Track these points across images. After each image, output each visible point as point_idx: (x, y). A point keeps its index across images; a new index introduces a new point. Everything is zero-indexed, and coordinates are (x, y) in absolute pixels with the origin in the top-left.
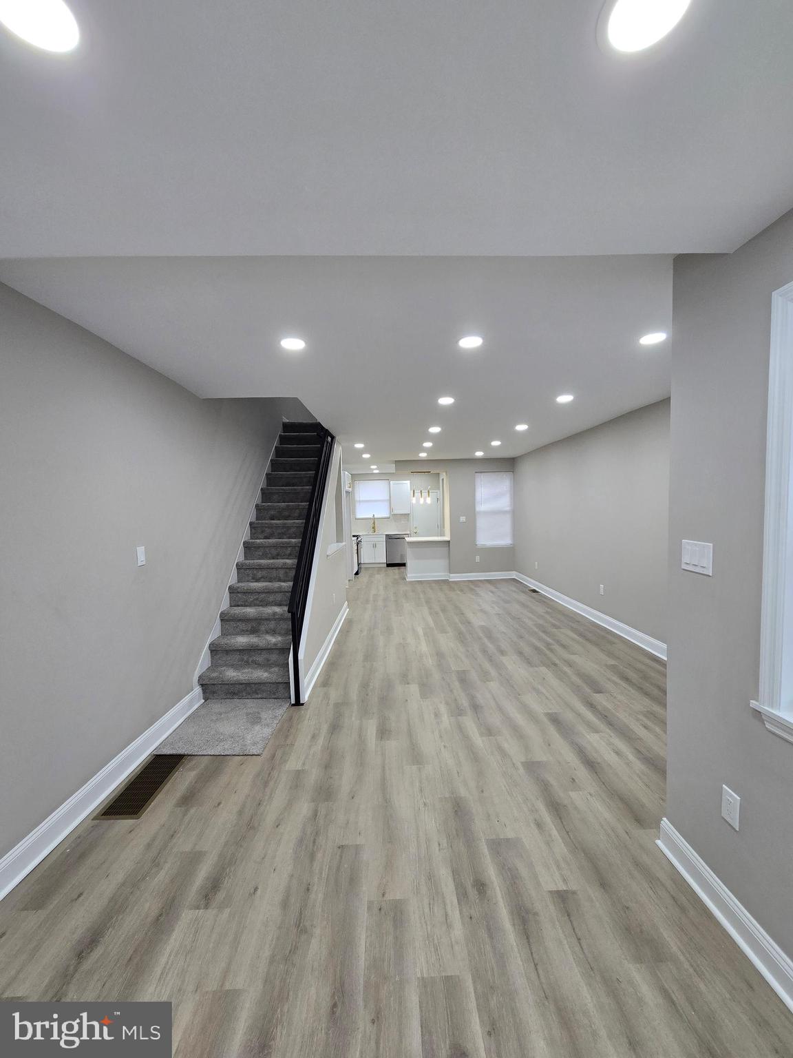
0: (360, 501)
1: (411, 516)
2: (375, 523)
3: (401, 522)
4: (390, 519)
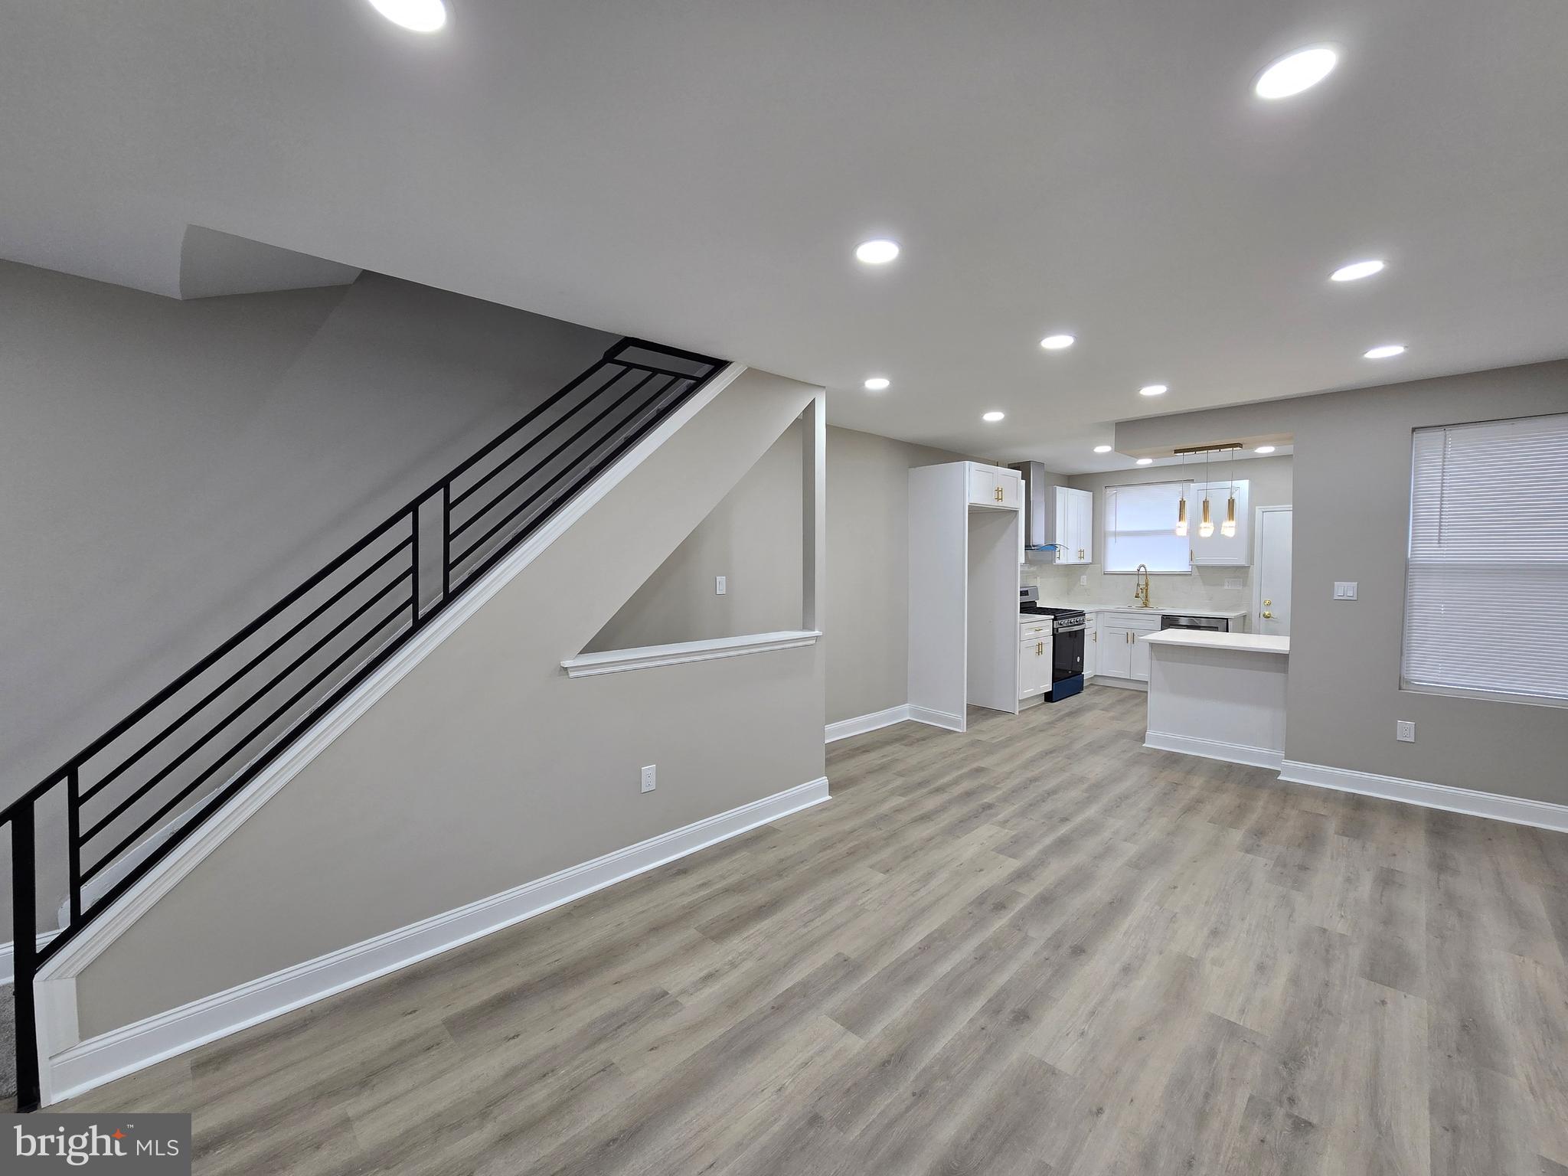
0: (1116, 534)
1: (1254, 571)
2: (1147, 585)
3: (1224, 585)
4: (1191, 577)
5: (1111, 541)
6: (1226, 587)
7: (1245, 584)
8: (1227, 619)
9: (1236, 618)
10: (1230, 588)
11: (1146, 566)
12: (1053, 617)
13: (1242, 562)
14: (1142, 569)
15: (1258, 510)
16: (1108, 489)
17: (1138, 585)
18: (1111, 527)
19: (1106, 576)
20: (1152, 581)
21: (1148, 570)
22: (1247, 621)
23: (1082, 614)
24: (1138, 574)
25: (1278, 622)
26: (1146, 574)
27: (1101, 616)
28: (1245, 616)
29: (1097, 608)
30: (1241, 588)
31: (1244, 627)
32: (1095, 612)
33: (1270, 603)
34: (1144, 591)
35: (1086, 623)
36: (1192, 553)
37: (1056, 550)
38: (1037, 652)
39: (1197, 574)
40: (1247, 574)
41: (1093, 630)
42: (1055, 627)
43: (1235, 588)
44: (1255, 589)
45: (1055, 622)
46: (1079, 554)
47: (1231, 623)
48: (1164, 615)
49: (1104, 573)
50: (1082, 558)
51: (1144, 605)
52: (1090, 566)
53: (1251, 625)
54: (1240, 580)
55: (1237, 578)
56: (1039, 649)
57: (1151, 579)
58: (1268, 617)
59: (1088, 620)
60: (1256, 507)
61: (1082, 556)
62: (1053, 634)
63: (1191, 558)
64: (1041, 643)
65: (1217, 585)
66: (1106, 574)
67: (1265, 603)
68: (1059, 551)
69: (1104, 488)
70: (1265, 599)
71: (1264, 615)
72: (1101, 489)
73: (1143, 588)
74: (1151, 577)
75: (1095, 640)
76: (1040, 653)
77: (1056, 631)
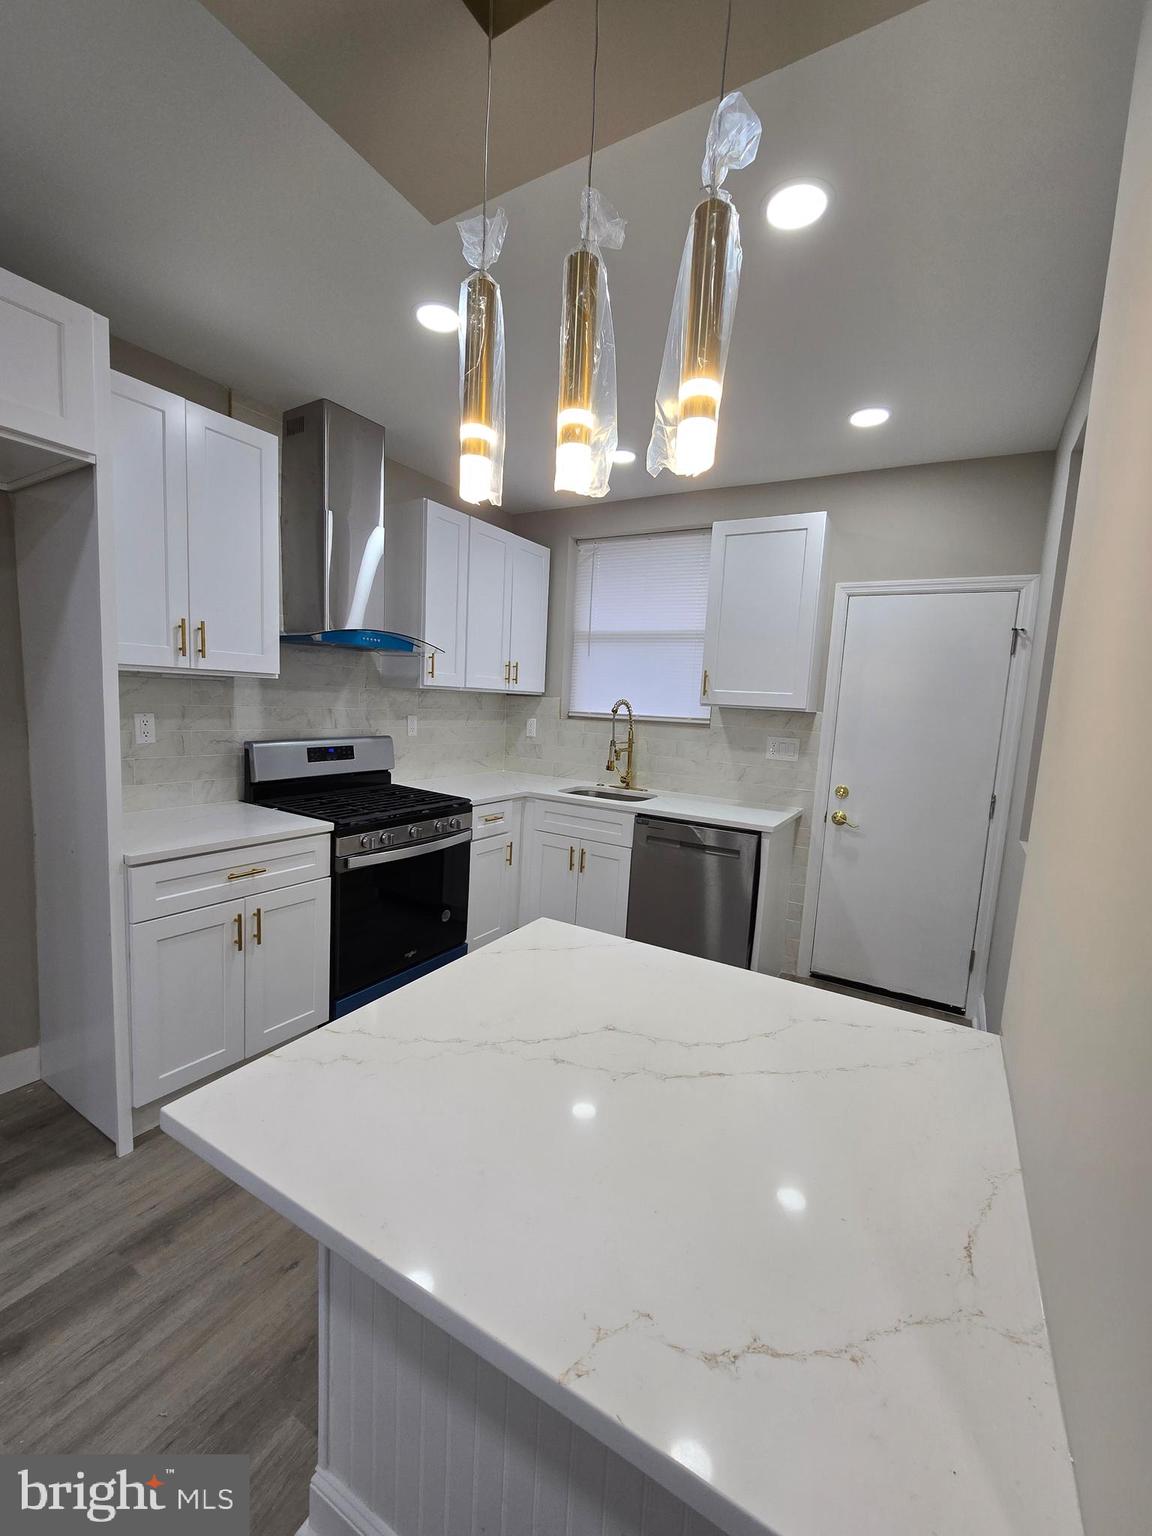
1: (824, 719)
2: (631, 742)
3: (765, 751)
4: (709, 731)
5: (581, 649)
6: (769, 755)
7: (803, 750)
8: (759, 834)
9: (781, 827)
10: (777, 757)
11: (630, 704)
12: (330, 826)
13: (802, 703)
14: (623, 710)
15: (840, 595)
16: (583, 547)
17: (613, 743)
18: (582, 626)
19: (570, 720)
20: (642, 737)
21: (634, 714)
22: (802, 830)
23: (465, 806)
24: (613, 719)
25: (857, 834)
26: (631, 721)
27: (528, 804)
28: (798, 820)
29: (523, 789)
30: (795, 758)
31: (795, 844)
32: (515, 799)
33: (846, 792)
34: (624, 755)
35: (478, 827)
36: (706, 677)
37: (419, 654)
38: (236, 942)
39: (718, 723)
40: (809, 726)
41: (506, 839)
42: (338, 854)
43: (786, 758)
44: (822, 760)
45: (338, 840)
46: (505, 670)
47: (766, 843)
48: (640, 815)
49: (564, 715)
50: (511, 681)
51: (624, 785)
52: (543, 699)
53: (809, 838)
54: (797, 741)
55: (791, 735)
56: (250, 929)
57: (638, 730)
58: (840, 822)
59: (486, 820)
60: (838, 585)
61: (512, 676)
62: (333, 874)
63: (705, 692)
64: (259, 910)
65: (753, 749)
66: (570, 717)
67: (837, 791)
68: (427, 656)
69: (577, 541)
70: (839, 782)
71: (834, 817)
72: (571, 542)
73: (622, 750)
74: (640, 726)
75: (510, 860)
76: (256, 939)
77: (346, 862)
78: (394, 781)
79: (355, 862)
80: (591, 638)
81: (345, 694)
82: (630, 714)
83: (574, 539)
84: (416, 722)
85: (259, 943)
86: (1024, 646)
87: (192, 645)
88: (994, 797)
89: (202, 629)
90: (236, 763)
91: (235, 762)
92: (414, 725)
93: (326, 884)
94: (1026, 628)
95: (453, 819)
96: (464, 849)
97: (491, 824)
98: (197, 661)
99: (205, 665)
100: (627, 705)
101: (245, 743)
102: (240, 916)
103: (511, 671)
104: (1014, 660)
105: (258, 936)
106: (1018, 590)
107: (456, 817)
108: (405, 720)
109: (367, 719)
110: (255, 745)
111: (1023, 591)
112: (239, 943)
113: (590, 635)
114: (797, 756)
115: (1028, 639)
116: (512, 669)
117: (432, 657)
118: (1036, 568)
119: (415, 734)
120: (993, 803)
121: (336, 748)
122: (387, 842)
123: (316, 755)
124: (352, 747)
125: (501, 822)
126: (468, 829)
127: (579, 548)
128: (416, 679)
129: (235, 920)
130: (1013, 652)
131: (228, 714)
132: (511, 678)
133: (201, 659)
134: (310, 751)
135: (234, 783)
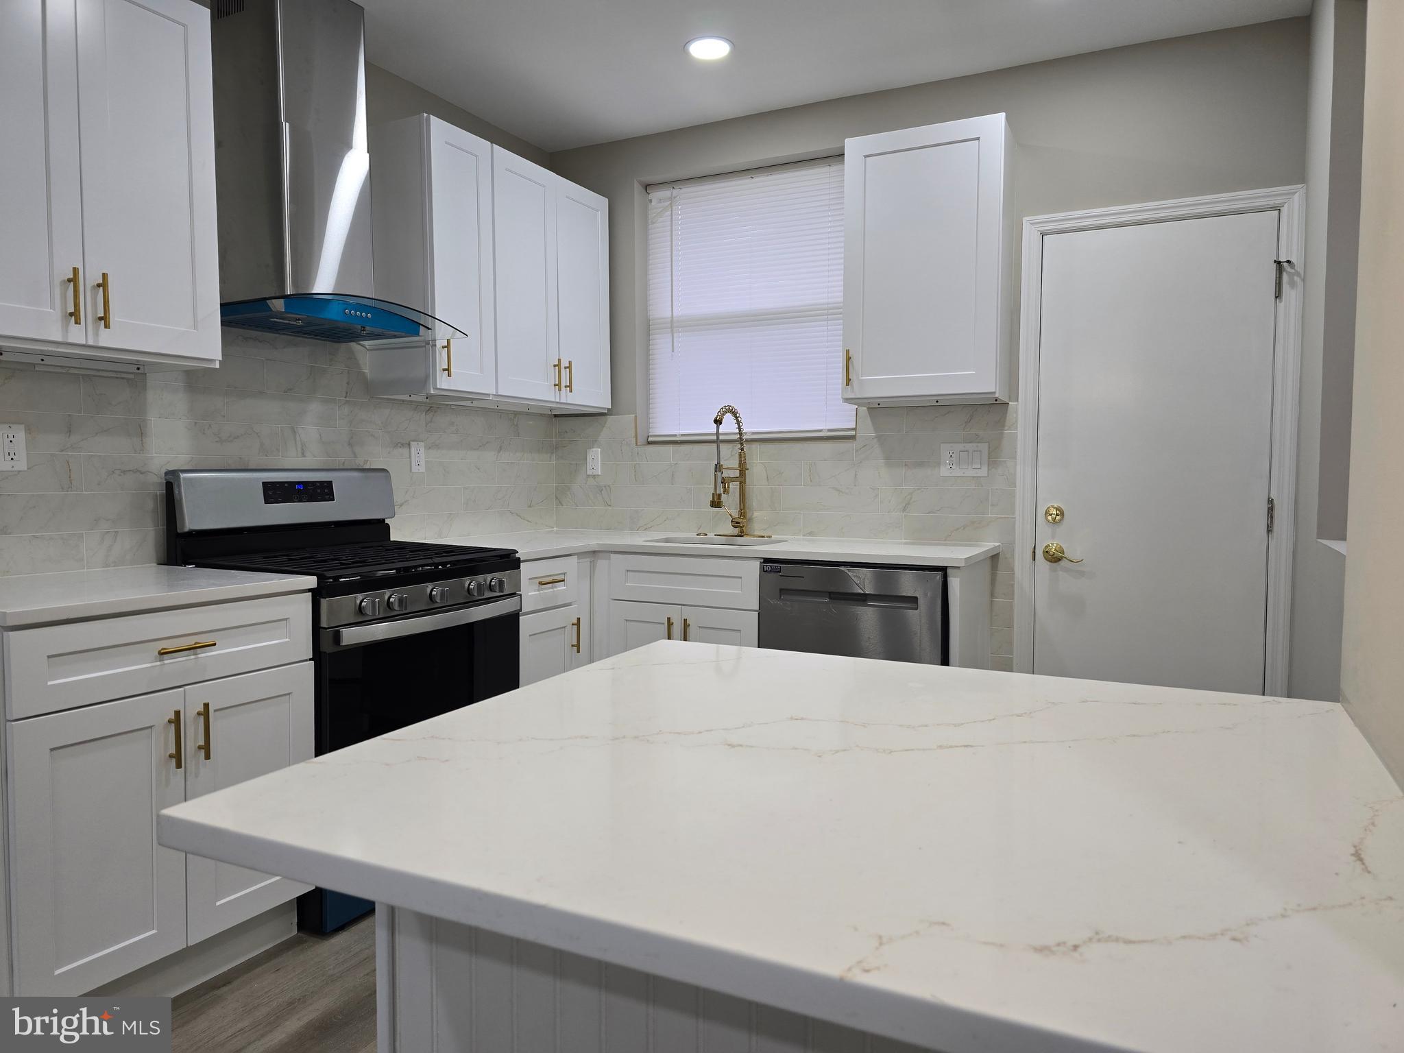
1: (1021, 410)
2: (743, 469)
3: (939, 464)
5: (661, 344)
6: (944, 471)
7: (993, 460)
8: (943, 570)
9: (972, 563)
10: (957, 472)
11: (741, 414)
12: (311, 581)
13: (994, 391)
14: (729, 425)
15: (1030, 234)
16: (657, 195)
17: (718, 468)
18: (661, 309)
19: (651, 448)
20: (757, 459)
21: (745, 429)
22: (1001, 573)
23: (507, 561)
25: (1082, 574)
26: (741, 439)
27: (602, 564)
28: (994, 559)
29: (592, 541)
30: (983, 471)
31: (992, 595)
32: (581, 555)
33: (1061, 513)
34: (734, 487)
35: (530, 595)
36: (848, 359)
37: (427, 343)
38: (171, 756)
39: (867, 431)
40: (1001, 423)
41: (570, 614)
42: (324, 624)
43: (970, 473)
44: (1022, 472)
45: (324, 603)
46: (553, 372)
47: (955, 583)
48: (766, 561)
49: (641, 439)
50: (563, 388)
51: (736, 531)
52: (610, 419)
53: (1013, 586)
54: (984, 447)
55: (976, 439)
56: (192, 736)
57: (753, 451)
58: (1054, 558)
59: (541, 583)
60: (1026, 221)
61: (564, 382)
62: (318, 656)
63: (848, 381)
64: (206, 706)
65: (921, 464)
66: (649, 443)
67: (1047, 513)
68: (441, 343)
69: (647, 187)
70: (1048, 502)
71: (1046, 552)
72: (637, 188)
73: (733, 479)
74: (755, 446)
75: (578, 646)
76: (203, 753)
77: (337, 637)
78: (395, 536)
79: (352, 636)
80: (673, 326)
81: (315, 408)
82: (740, 434)
83: (640, 183)
84: (422, 450)
85: (208, 757)
86: (1292, 284)
87: (89, 309)
88: (1270, 501)
89: (103, 285)
90: (152, 506)
91: (150, 505)
92: (420, 455)
93: (308, 670)
94: (1293, 260)
95: (491, 578)
96: (510, 623)
97: (548, 590)
98: (96, 334)
99: (107, 339)
100: (734, 414)
101: (166, 474)
102: (178, 713)
103: (562, 373)
104: (1281, 306)
105: (206, 749)
106: (1278, 209)
107: (498, 575)
108: (405, 451)
109: (350, 444)
110: (183, 476)
111: (1285, 210)
112: (177, 758)
113: (672, 321)
114: (985, 468)
115: (1298, 274)
116: (563, 371)
117: (448, 346)
118: (1298, 173)
119: (422, 469)
120: (1271, 510)
121: (306, 484)
122: (396, 607)
123: (275, 492)
124: (331, 483)
125: (561, 587)
126: (513, 595)
127: (650, 196)
128: (425, 380)
129: (170, 721)
130: (1278, 295)
131: (140, 431)
132: (563, 384)
133: (103, 332)
134: (267, 486)
135: (150, 535)
